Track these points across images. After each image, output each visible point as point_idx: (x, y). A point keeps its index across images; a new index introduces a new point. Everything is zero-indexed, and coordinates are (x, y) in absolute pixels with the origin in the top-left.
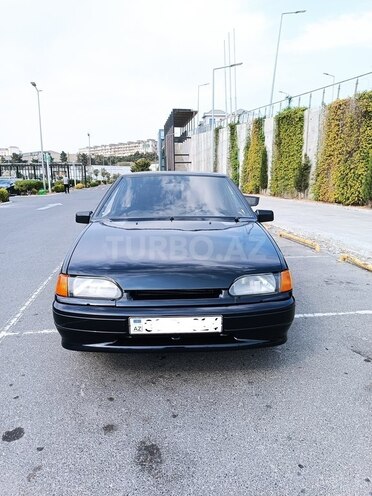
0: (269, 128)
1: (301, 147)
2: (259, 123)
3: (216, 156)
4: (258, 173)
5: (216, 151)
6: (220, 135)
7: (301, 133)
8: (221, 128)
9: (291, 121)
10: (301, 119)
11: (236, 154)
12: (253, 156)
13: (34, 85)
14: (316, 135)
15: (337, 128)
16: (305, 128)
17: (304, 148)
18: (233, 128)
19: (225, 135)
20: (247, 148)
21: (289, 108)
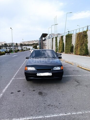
0: (64, 38)
1: (72, 42)
2: (62, 37)
3: (52, 44)
4: (62, 48)
5: (52, 43)
6: (53, 39)
7: (71, 39)
8: (53, 38)
9: (69, 37)
10: (71, 36)
11: (57, 44)
12: (61, 44)
13: (11, 28)
14: (75, 40)
15: (79, 39)
16: (72, 38)
17: (72, 43)
18: (56, 38)
19: (54, 39)
20: (59, 42)
21: (69, 34)
